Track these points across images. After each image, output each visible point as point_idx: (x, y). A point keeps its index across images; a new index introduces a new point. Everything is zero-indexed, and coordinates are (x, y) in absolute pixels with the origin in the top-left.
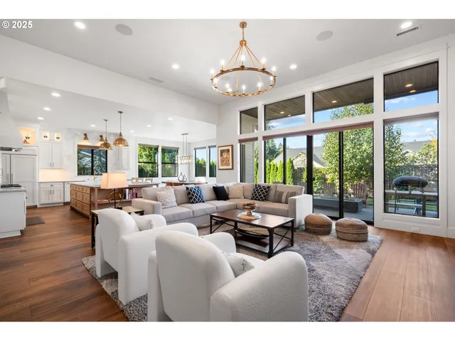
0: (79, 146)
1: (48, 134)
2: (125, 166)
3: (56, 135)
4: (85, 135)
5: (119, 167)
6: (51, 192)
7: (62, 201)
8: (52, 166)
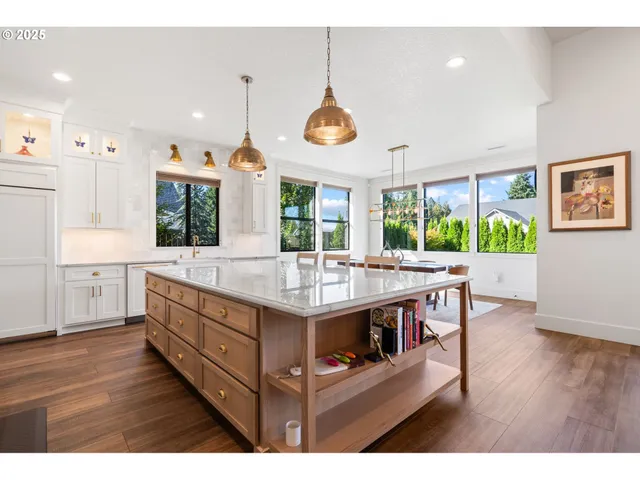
0: (159, 175)
1: (85, 139)
2: (258, 228)
3: (106, 144)
4: (174, 148)
5: (245, 227)
6: (94, 292)
7: (121, 314)
8: (95, 221)
